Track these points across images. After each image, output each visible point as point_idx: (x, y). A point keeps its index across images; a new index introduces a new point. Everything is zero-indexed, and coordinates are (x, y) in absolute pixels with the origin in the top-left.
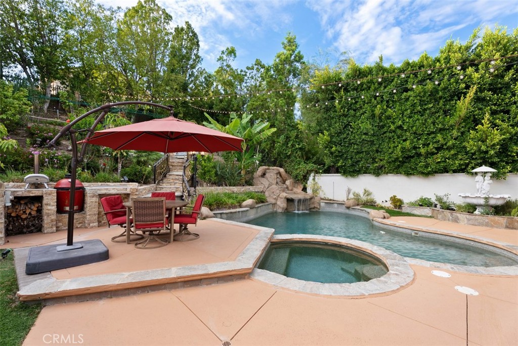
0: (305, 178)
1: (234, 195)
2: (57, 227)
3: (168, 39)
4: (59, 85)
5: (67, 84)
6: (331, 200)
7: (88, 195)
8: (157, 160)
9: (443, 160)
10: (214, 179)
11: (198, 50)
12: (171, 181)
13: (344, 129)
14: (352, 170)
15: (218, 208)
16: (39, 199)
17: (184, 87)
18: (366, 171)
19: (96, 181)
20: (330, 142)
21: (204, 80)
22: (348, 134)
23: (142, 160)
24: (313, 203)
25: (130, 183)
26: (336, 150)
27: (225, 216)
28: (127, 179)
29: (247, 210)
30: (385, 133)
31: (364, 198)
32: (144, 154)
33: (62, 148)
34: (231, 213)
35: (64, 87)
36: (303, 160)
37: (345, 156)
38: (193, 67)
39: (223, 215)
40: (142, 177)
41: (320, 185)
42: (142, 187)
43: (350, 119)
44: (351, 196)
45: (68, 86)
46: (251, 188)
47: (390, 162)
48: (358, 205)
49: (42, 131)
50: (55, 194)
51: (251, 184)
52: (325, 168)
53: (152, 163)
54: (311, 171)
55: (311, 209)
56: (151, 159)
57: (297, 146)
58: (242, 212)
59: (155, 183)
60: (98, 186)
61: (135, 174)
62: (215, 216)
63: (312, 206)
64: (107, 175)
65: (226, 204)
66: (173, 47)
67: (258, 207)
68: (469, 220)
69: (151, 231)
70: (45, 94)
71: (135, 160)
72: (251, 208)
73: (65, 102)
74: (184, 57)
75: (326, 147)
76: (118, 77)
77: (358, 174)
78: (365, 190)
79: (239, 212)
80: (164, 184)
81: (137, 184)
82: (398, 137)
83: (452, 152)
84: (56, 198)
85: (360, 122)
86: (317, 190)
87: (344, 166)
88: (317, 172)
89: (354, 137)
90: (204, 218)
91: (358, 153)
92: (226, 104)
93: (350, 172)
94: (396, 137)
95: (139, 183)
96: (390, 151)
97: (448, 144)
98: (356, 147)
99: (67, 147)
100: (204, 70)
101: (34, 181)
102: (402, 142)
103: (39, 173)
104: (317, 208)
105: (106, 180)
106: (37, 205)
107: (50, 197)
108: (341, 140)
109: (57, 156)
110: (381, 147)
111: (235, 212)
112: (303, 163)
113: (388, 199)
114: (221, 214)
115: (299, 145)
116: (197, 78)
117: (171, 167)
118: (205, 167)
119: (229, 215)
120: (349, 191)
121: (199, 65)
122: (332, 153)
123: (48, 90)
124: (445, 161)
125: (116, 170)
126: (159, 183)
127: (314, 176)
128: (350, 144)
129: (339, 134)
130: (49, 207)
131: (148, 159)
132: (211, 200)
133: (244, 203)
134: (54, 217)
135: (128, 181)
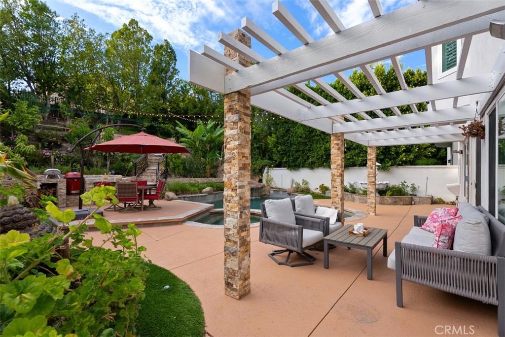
0: (261, 171)
1: (197, 185)
2: (67, 204)
3: (149, 55)
4: (57, 96)
5: (64, 95)
6: (280, 189)
7: (87, 183)
8: (138, 158)
9: (351, 157)
10: (182, 172)
11: (175, 64)
12: (149, 174)
13: (286, 133)
14: (294, 165)
15: (183, 193)
16: (54, 185)
17: (163, 96)
18: (303, 166)
19: (91, 174)
20: (277, 143)
21: (180, 89)
22: (289, 137)
23: (126, 158)
24: (264, 191)
25: (116, 175)
26: (281, 149)
27: (187, 199)
28: (114, 172)
29: (206, 196)
30: (314, 136)
31: (302, 186)
32: (127, 154)
33: (63, 149)
34: (192, 197)
35: (61, 98)
36: (260, 157)
37: (288, 154)
38: (171, 78)
39: (185, 198)
40: (126, 171)
41: (272, 177)
42: (125, 178)
43: (290, 125)
44: (294, 185)
45: (64, 97)
46: (213, 180)
47: (319, 159)
48: (297, 192)
49: (48, 136)
50: (66, 182)
51: (215, 177)
52: (277, 163)
53: (133, 160)
54: (265, 166)
55: (263, 196)
56: (132, 158)
57: (255, 145)
58: (201, 196)
59: (135, 176)
60: (93, 177)
61: (120, 169)
62: (180, 198)
63: (264, 193)
64: (99, 170)
65: (189, 190)
66: (154, 62)
67: (216, 194)
68: (360, 199)
69: (129, 204)
70: (46, 105)
71: (120, 158)
72: (209, 194)
73: (65, 113)
74: (163, 70)
75: (274, 147)
76: (106, 89)
77: (298, 168)
78: (303, 180)
79: (198, 196)
80: (143, 177)
81: (121, 176)
82: (323, 140)
83: (357, 151)
84: (66, 184)
85: (297, 127)
86: (270, 181)
87: (288, 161)
88: (270, 167)
89: (294, 139)
90: (170, 200)
91: (297, 151)
92: (198, 109)
93: (293, 166)
94: (321, 140)
95: (123, 175)
96: (318, 150)
97: (353, 146)
98: (295, 147)
99: (67, 148)
100: (181, 80)
101: (51, 173)
102: (325, 143)
103: (54, 168)
104: (267, 195)
105: (98, 173)
106: (53, 189)
107: (62, 184)
108: (285, 142)
109: (62, 156)
110: (312, 147)
111: (196, 197)
112: (259, 159)
113: (318, 187)
114: (184, 197)
115: (257, 144)
116: (174, 87)
117: (149, 163)
118: (176, 163)
119: (191, 198)
120: (293, 181)
121: (176, 76)
122: (279, 152)
123: (48, 101)
124: (353, 158)
125: (106, 165)
126: (138, 176)
127: (268, 170)
128: (291, 144)
129: (283, 136)
130: (62, 191)
131: (130, 157)
132: (177, 188)
133: (204, 190)
134: (64, 197)
135: (115, 174)
